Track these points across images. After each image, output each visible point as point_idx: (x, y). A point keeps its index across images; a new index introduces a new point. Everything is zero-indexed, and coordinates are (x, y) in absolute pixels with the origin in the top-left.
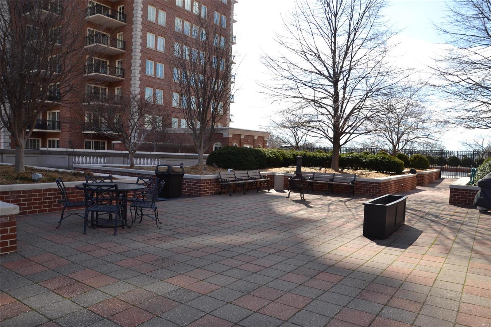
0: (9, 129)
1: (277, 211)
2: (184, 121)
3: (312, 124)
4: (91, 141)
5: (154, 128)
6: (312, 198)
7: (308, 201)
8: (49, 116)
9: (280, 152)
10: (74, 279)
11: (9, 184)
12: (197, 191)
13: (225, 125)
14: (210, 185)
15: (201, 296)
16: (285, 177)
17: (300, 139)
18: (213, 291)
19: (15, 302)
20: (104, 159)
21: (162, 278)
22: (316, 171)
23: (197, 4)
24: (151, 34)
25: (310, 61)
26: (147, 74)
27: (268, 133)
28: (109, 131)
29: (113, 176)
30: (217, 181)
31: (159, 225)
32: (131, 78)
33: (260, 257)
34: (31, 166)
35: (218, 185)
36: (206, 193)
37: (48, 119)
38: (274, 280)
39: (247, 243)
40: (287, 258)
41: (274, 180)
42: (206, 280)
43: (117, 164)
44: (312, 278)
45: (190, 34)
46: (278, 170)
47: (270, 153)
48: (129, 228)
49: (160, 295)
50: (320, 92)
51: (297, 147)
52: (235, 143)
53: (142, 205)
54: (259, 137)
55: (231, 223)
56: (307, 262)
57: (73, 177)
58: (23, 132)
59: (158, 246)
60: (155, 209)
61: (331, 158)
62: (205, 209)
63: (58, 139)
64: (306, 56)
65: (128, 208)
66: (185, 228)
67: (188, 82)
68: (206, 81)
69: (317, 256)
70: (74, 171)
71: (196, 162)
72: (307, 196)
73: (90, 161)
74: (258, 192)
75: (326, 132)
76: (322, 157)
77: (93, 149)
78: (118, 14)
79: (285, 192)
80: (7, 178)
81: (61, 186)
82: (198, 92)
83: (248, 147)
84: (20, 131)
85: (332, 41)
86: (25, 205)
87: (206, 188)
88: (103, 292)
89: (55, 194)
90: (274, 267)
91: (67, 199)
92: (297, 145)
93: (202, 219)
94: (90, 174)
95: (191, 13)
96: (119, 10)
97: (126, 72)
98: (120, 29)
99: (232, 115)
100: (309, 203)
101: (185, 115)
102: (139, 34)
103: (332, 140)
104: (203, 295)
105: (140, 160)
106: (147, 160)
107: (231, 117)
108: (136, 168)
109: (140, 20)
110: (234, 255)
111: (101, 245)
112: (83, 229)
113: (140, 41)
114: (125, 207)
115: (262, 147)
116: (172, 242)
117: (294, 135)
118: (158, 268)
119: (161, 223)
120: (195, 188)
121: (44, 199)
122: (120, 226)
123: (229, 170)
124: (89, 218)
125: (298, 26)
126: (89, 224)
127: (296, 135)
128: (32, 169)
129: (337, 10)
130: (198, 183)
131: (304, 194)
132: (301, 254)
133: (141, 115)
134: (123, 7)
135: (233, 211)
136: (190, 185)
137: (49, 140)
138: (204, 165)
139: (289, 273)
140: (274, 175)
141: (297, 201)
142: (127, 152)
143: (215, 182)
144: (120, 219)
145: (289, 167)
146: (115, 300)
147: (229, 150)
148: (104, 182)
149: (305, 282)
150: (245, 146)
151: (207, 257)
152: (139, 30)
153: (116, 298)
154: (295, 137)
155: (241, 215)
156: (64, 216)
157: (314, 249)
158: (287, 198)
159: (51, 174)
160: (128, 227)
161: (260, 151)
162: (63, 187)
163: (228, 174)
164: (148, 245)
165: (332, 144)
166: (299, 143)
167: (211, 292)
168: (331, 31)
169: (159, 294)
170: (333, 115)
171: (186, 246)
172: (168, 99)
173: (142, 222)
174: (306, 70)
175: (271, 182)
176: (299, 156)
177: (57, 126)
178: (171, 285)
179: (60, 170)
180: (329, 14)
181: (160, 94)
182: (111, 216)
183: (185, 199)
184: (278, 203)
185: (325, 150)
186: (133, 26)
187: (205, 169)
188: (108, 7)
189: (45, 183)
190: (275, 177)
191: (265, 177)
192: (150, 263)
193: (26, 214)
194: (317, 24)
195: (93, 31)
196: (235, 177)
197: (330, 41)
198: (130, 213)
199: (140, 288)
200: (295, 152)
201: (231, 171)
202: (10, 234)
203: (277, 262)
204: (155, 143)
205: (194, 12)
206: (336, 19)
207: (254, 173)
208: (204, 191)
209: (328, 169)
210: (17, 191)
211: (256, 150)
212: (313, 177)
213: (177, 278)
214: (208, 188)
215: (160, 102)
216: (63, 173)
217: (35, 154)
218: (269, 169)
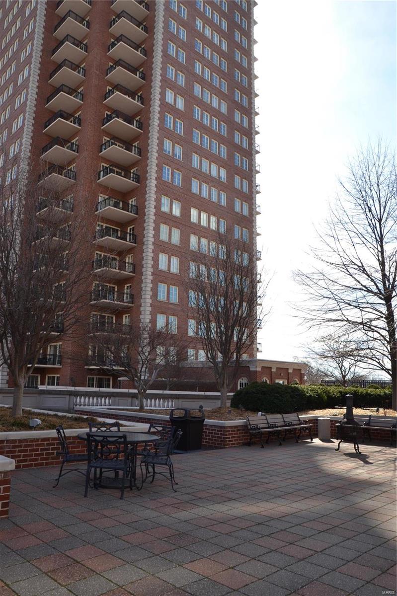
0: (10, 366)
1: (326, 468)
2: (202, 353)
3: (362, 353)
4: (95, 377)
5: (167, 363)
6: (369, 450)
7: (366, 455)
8: (50, 349)
9: (322, 389)
10: (72, 558)
11: (5, 431)
12: (221, 441)
13: (252, 355)
14: (236, 434)
15: (231, 592)
16: (332, 422)
17: (347, 370)
18: (247, 585)
19: (3, 587)
20: (109, 400)
21: (180, 562)
22: (371, 414)
23: (214, 219)
24: (164, 254)
25: (353, 276)
26: (159, 299)
27: (305, 365)
28: (115, 365)
29: (121, 422)
30: (245, 428)
31: (175, 487)
32: (141, 304)
33: (307, 536)
34: (29, 409)
35: (247, 433)
36: (232, 444)
37: (48, 353)
38: (329, 572)
39: (289, 515)
40: (344, 539)
41: (317, 426)
42: (237, 568)
43: (124, 407)
44: (383, 573)
45: (207, 252)
46: (321, 412)
47: (311, 390)
48: (139, 490)
49: (178, 588)
50: (369, 312)
51: (343, 382)
52: (264, 378)
53: (155, 460)
54: (294, 369)
55: (266, 485)
56: (374, 546)
57: (74, 423)
58: (23, 370)
59: (174, 515)
60: (171, 466)
61: (391, 395)
62: (231, 466)
63: (59, 375)
64: (347, 270)
65: (138, 463)
66: (208, 491)
67: (207, 308)
68: (229, 306)
69: (386, 537)
70: (75, 415)
71: (218, 403)
72: (363, 448)
73: (93, 402)
74: (297, 442)
75: (381, 362)
76: (378, 395)
77: (96, 387)
78: (128, 235)
79: (333, 442)
80: (3, 424)
81: (61, 436)
82: (219, 319)
83: (281, 382)
84: (21, 369)
85: (378, 251)
86: (19, 456)
87: (232, 437)
88: (107, 579)
89: (54, 444)
90: (327, 552)
91: (67, 451)
92: (344, 379)
93: (228, 479)
94: (94, 419)
95: (208, 229)
96: (129, 231)
97: (135, 297)
98: (130, 251)
99: (259, 344)
100: (368, 458)
101: (205, 347)
102: (151, 255)
103: (391, 372)
104: (234, 590)
105: (151, 401)
106: (160, 401)
107: (258, 346)
108: (146, 412)
109: (152, 240)
110: (272, 532)
111: (105, 512)
112: (84, 490)
113: (152, 262)
114: (133, 462)
115: (298, 382)
116: (192, 511)
117: (339, 366)
118: (173, 547)
119: (177, 484)
120: (218, 437)
121: (42, 450)
122: (127, 487)
123: (260, 413)
124: (92, 476)
125: (335, 236)
126: (92, 484)
127: (342, 367)
128: (29, 413)
129: (380, 214)
130: (221, 431)
131: (359, 445)
132: (364, 533)
133: (153, 348)
134: (133, 228)
135: (267, 469)
136: (212, 433)
137: (48, 377)
138: (228, 408)
139: (349, 562)
140: (317, 420)
141: (351, 455)
142: (136, 391)
143: (243, 430)
144: (127, 477)
145: (335, 408)
146: (121, 591)
147: (258, 388)
148: (111, 431)
149: (374, 579)
150: (277, 381)
151: (237, 534)
152: (150, 251)
153: (122, 588)
154: (341, 369)
155: (278, 474)
156: (63, 472)
157: (382, 526)
158: (336, 450)
159: (50, 419)
160: (138, 488)
161: (297, 389)
162: (63, 435)
163: (259, 419)
164: (162, 515)
165: (390, 377)
166: (347, 377)
167: (245, 586)
168: (376, 239)
169: (177, 585)
170: (388, 340)
171: (210, 517)
172: (183, 327)
173: (154, 482)
174: (349, 287)
175: (314, 429)
176: (348, 395)
177: (58, 360)
178: (192, 572)
179: (60, 414)
180: (371, 220)
181: (174, 320)
182: (117, 474)
183: (205, 451)
184: (326, 457)
185: (382, 384)
186: (144, 247)
187: (230, 412)
188: (117, 228)
189: (44, 430)
190: (319, 422)
191: (306, 422)
192: (165, 539)
193: (20, 468)
194: (357, 232)
195: (101, 255)
196: (268, 423)
197: (376, 251)
198: (140, 470)
199: (152, 575)
200: (342, 389)
201: (262, 415)
202: (3, 494)
203: (330, 545)
204: (168, 379)
205: (211, 227)
206: (380, 225)
207: (291, 417)
208: (230, 441)
209: (387, 411)
210: (13, 440)
211: (292, 388)
212: (369, 422)
213: (200, 563)
214: (234, 437)
215: (174, 330)
216: (64, 417)
217: (33, 393)
218: (311, 412)
